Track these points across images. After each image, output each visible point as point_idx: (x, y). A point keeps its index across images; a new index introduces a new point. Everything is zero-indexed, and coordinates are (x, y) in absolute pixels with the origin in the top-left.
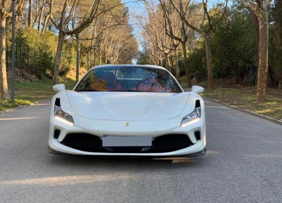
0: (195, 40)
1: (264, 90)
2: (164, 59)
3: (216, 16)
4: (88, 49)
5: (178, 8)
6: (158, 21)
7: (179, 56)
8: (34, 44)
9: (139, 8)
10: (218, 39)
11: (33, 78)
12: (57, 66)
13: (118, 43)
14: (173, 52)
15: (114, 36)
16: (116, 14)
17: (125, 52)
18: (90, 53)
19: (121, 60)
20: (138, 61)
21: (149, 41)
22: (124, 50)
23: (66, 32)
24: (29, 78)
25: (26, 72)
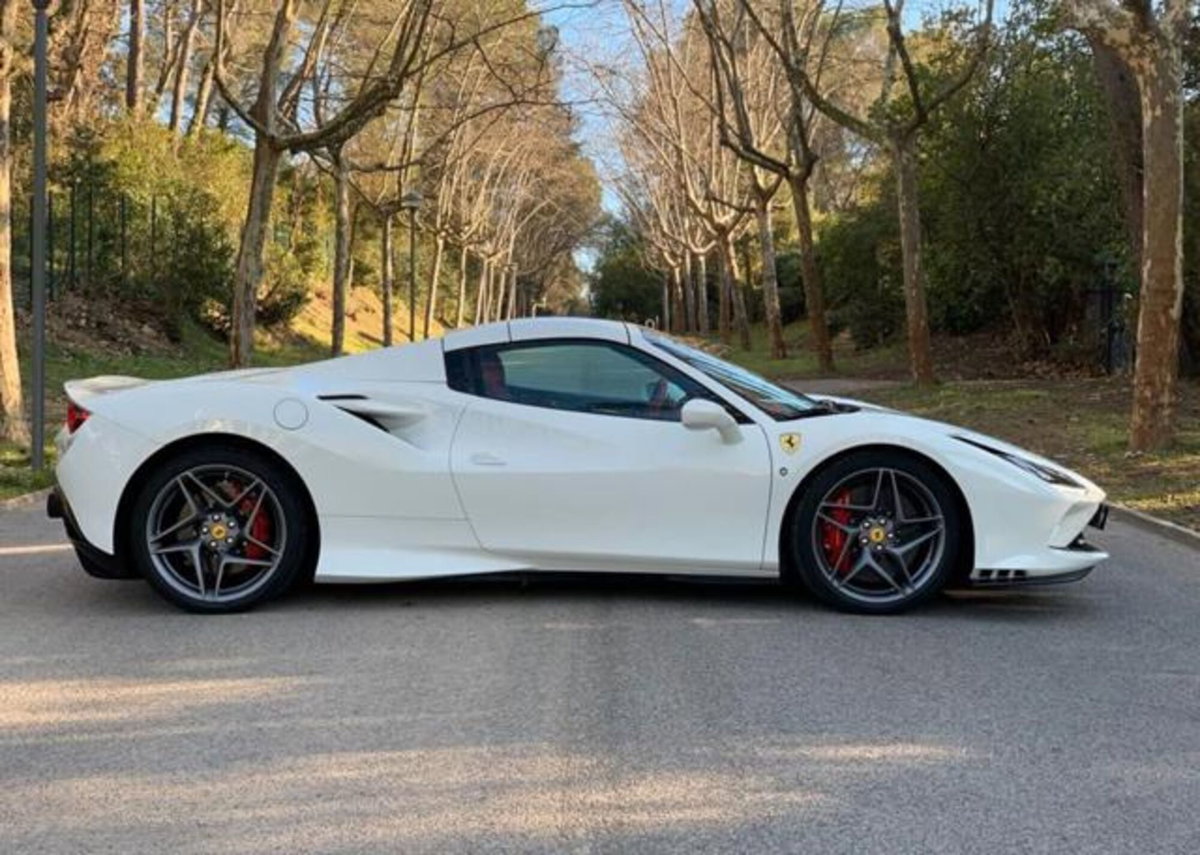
0: (844, 167)
1: (1165, 399)
2: (713, 248)
3: (939, 63)
4: (384, 209)
5: (772, 29)
6: (689, 85)
7: (777, 236)
8: (152, 186)
9: (605, 30)
10: (945, 164)
11: (145, 339)
12: (248, 287)
13: (515, 178)
14: (750, 218)
15: (495, 151)
16: (506, 59)
17: (544, 219)
18: (393, 226)
19: (529, 255)
20: (602, 256)
21: (647, 174)
22: (541, 211)
23: (287, 141)
24: (125, 338)
25: (116, 313)
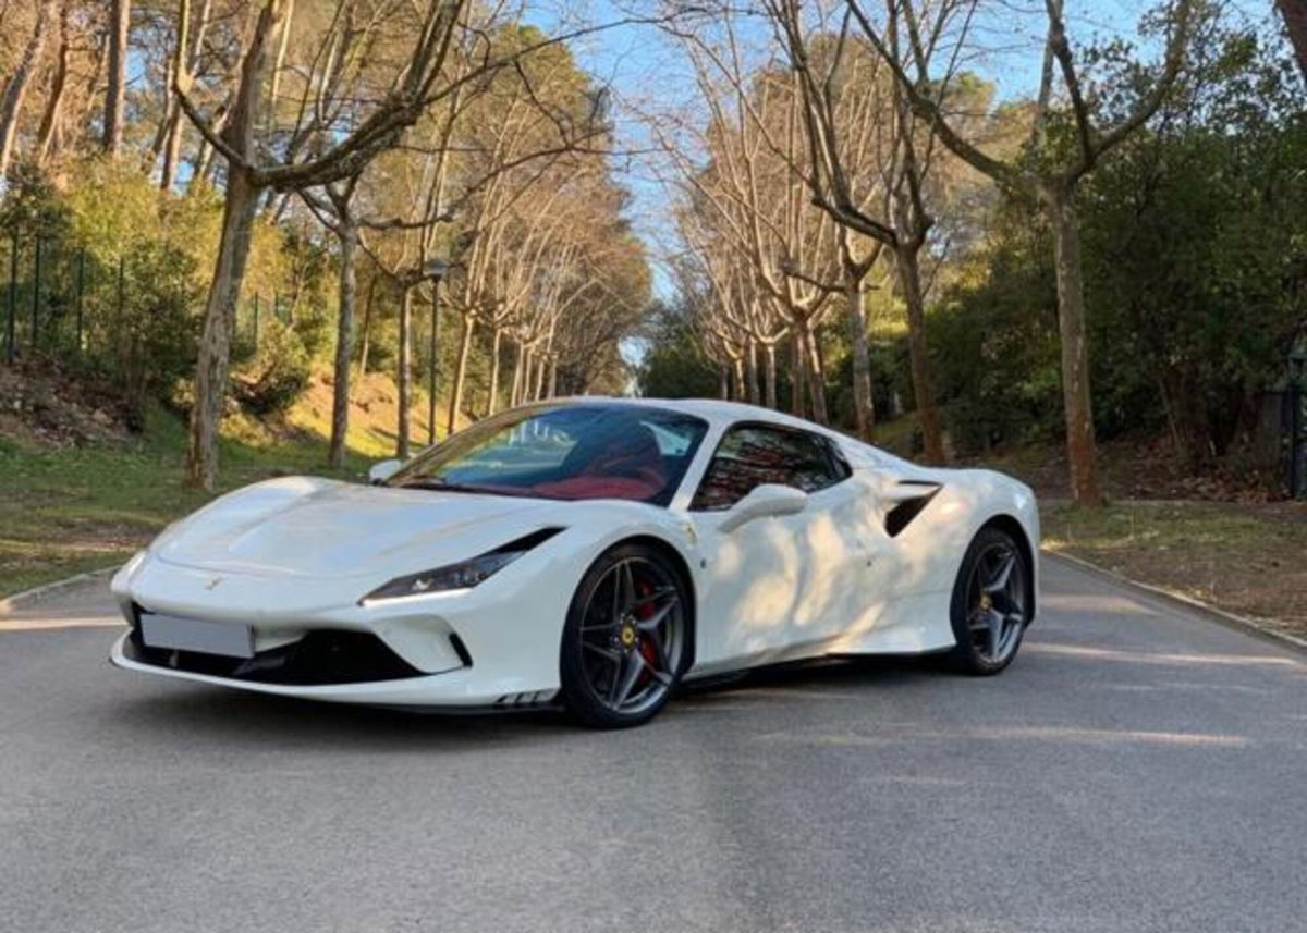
2: (784, 338)
4: (403, 279)
11: (95, 426)
12: (214, 362)
17: (589, 303)
18: (413, 301)
19: (570, 343)
20: (651, 346)
22: (586, 292)
23: (269, 174)
24: (69, 425)
25: (61, 394)
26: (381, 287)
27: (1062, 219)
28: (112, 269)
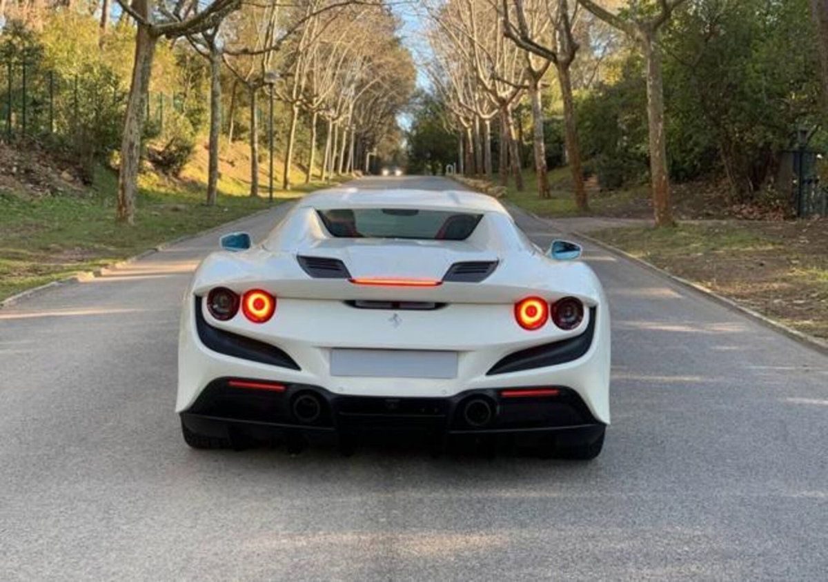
0: (589, 56)
4: (251, 84)
11: (63, 183)
12: (132, 145)
13: (353, 62)
14: (524, 93)
15: (339, 42)
17: (374, 92)
18: (259, 96)
19: (364, 117)
20: (416, 119)
21: (449, 60)
22: (373, 87)
23: (161, 28)
24: (47, 182)
25: (41, 162)
26: (240, 87)
27: (650, 50)
28: (70, 80)
